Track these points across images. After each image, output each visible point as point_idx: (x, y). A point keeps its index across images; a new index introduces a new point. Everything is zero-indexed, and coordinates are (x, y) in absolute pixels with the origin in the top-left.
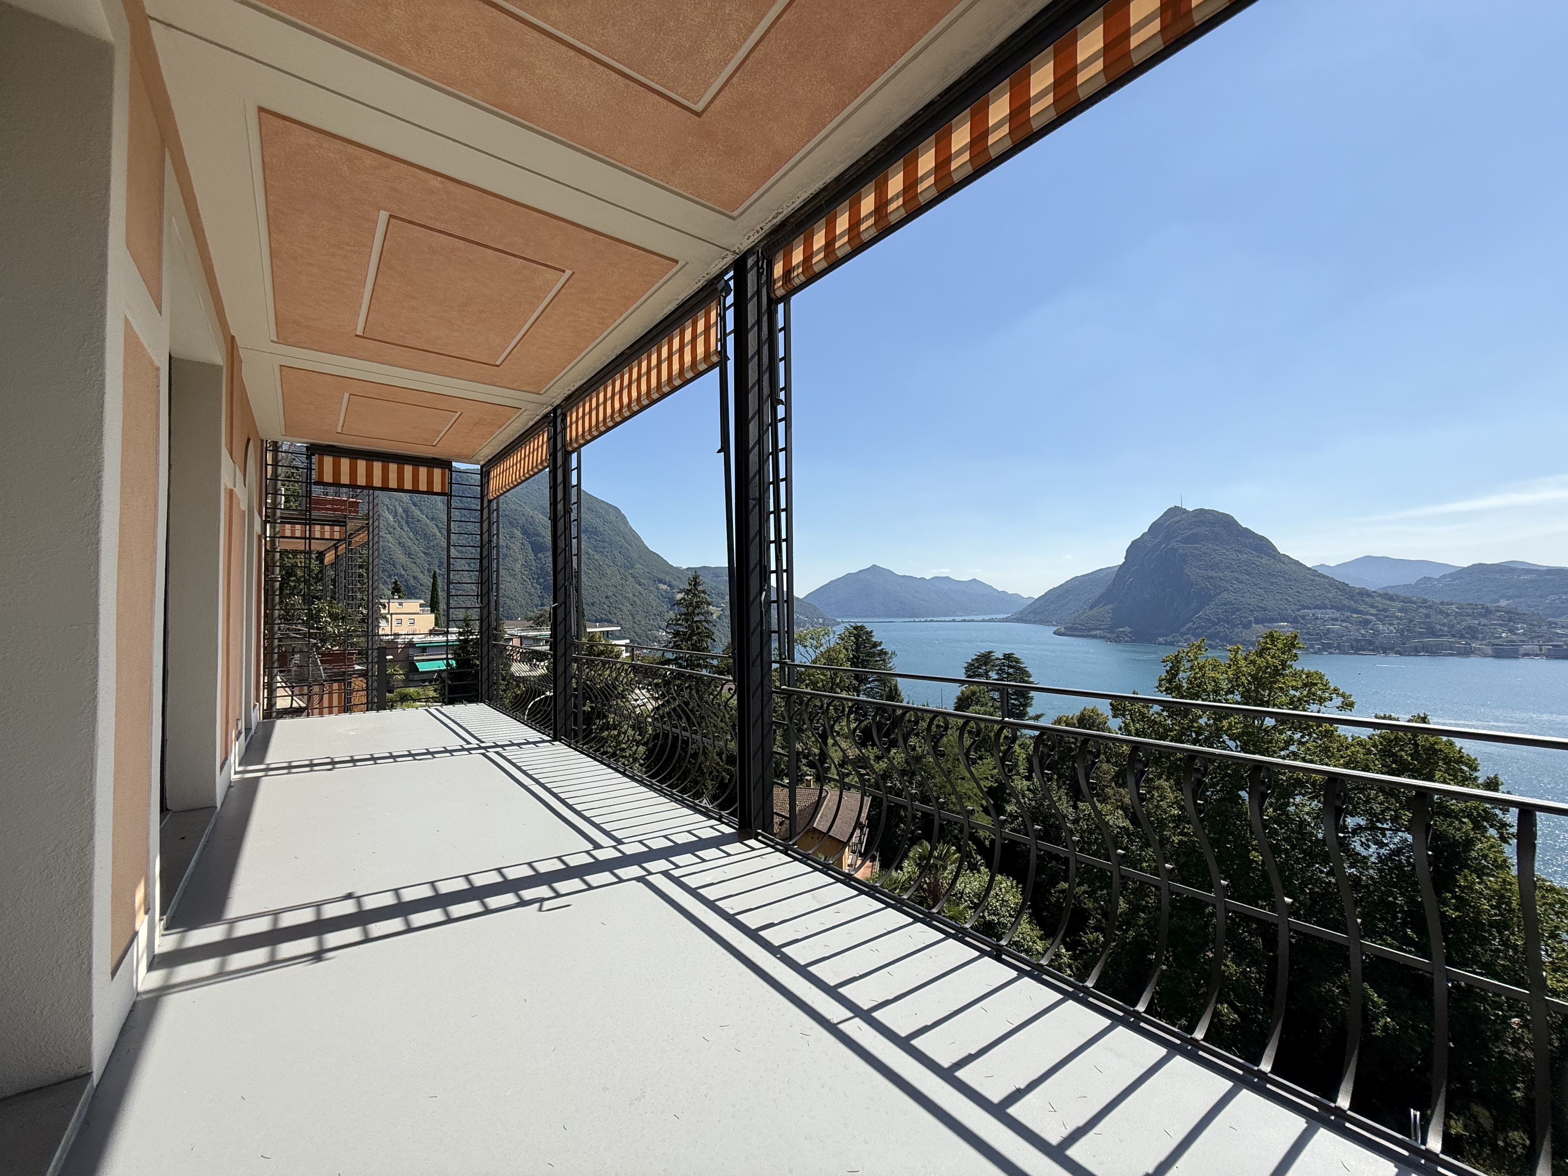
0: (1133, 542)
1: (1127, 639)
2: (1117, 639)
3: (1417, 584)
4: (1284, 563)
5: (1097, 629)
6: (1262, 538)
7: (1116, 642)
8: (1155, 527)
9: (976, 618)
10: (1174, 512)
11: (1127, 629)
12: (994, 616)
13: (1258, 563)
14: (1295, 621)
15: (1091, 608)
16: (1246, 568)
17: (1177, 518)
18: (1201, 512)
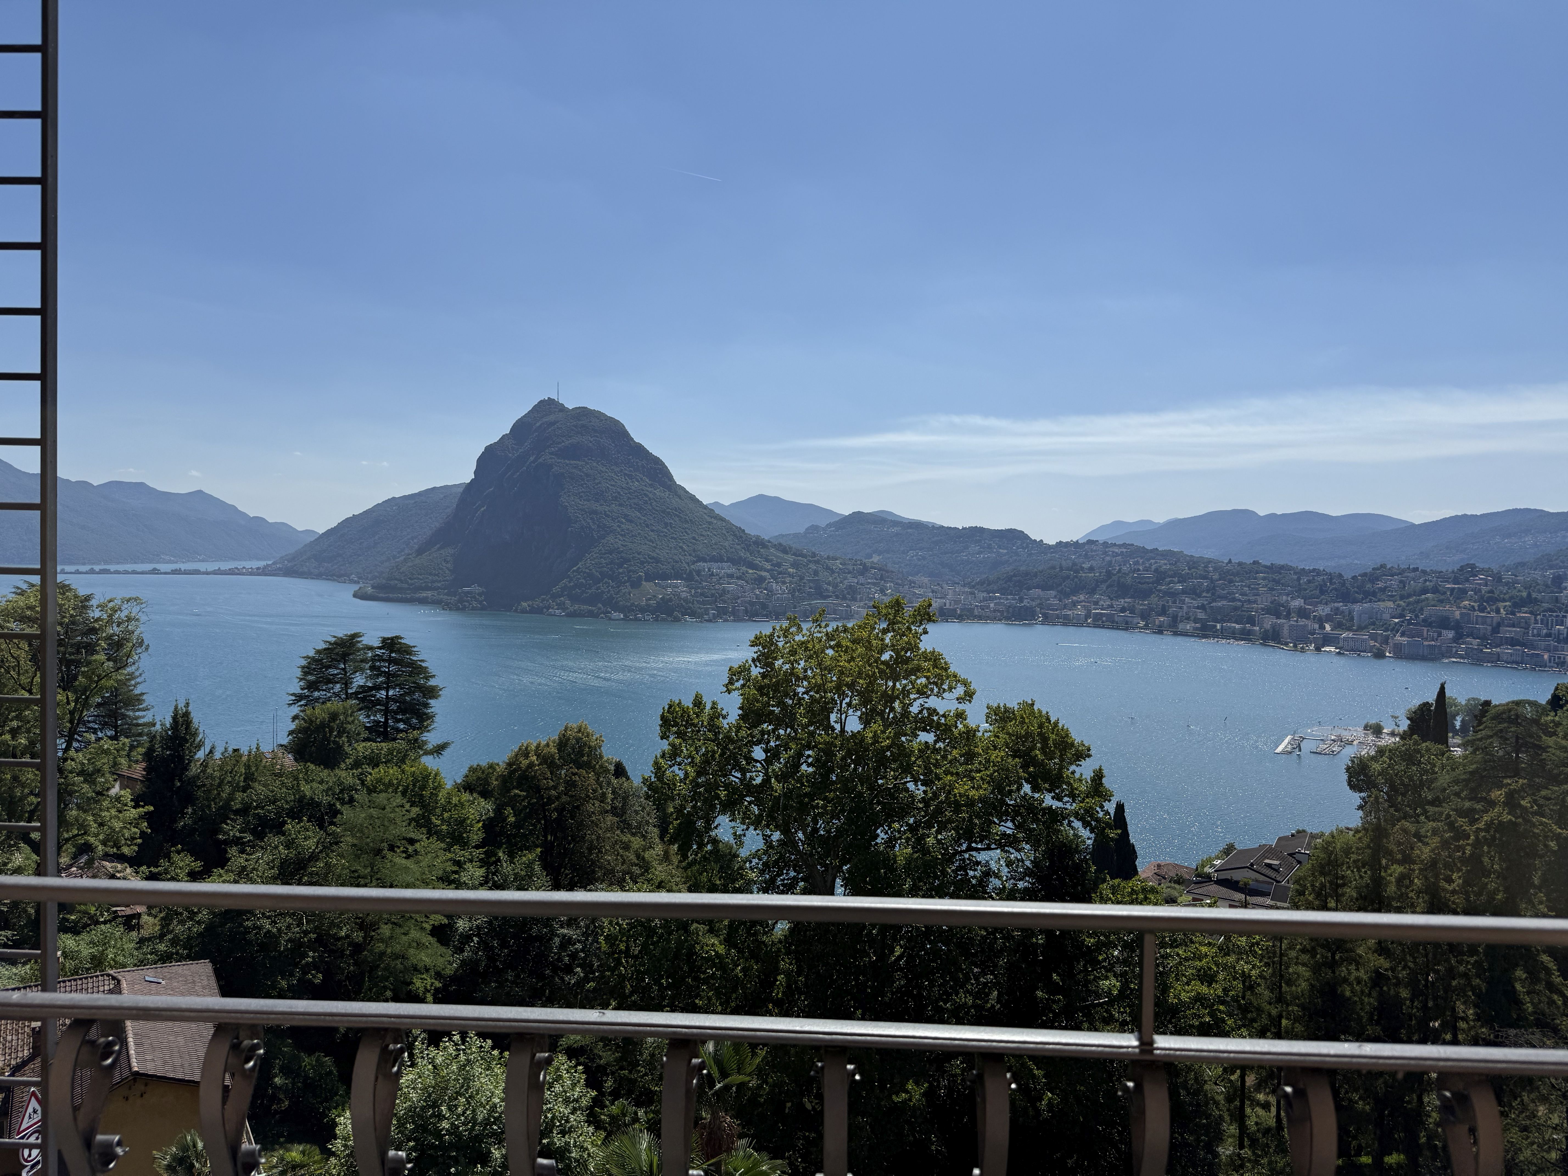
0: (488, 448)
1: (475, 604)
2: (459, 605)
3: (805, 533)
4: (680, 497)
5: (428, 589)
6: (657, 461)
7: (458, 609)
8: (520, 428)
9: (202, 567)
10: (547, 407)
11: (476, 589)
12: (240, 564)
13: (651, 495)
14: (689, 578)
15: (420, 552)
16: (636, 501)
17: (552, 418)
18: (583, 412)
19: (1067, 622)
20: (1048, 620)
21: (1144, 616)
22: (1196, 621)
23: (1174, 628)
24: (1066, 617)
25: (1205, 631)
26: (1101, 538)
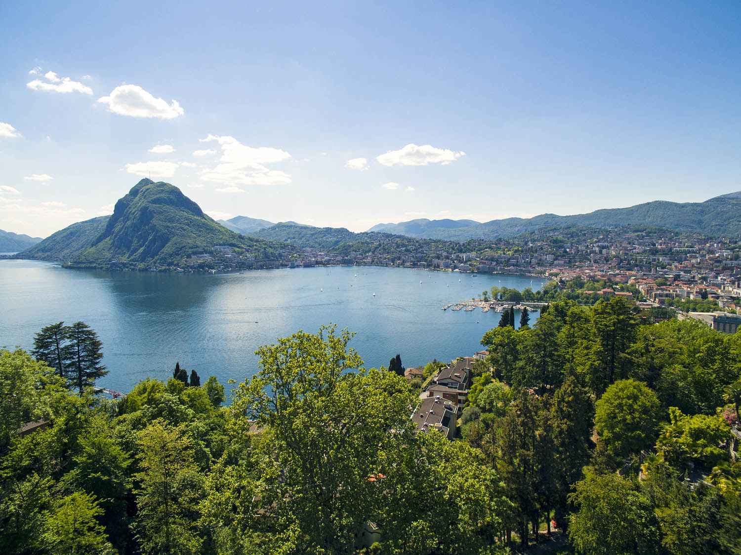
0: (119, 201)
3: (260, 232)
4: (206, 219)
5: (96, 262)
6: (194, 204)
8: (134, 191)
10: (145, 182)
12: (3, 254)
13: (192, 219)
14: (211, 253)
15: (91, 246)
16: (186, 221)
17: (147, 187)
18: (161, 184)
19: (365, 264)
20: (358, 264)
21: (393, 261)
22: (411, 262)
23: (403, 264)
24: (364, 263)
25: (414, 265)
26: (376, 230)
